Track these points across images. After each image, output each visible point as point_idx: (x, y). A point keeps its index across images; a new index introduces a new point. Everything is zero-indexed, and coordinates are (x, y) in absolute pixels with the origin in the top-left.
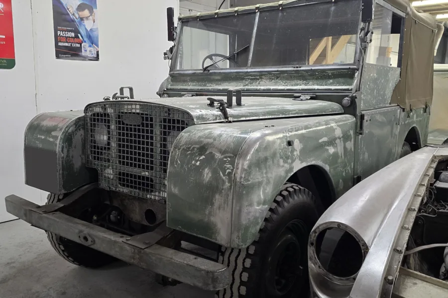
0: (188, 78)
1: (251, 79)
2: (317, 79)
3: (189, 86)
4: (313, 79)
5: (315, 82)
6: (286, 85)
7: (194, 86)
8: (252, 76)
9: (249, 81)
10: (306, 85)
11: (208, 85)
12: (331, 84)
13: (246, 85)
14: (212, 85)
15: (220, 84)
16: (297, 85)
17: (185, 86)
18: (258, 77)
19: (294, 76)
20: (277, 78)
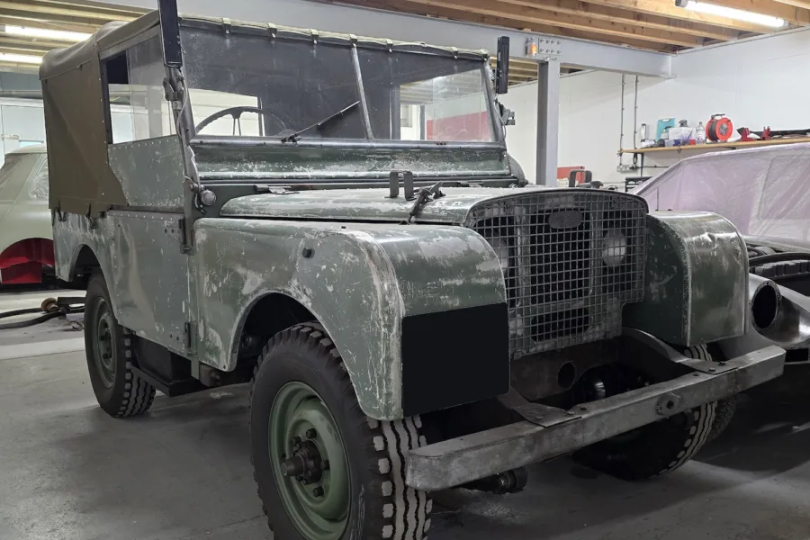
0: (242, 155)
1: (378, 159)
2: (466, 160)
3: (251, 171)
4: (462, 161)
5: (466, 164)
6: (433, 170)
7: (264, 170)
8: (378, 154)
9: (376, 162)
10: (456, 168)
11: (296, 169)
12: (483, 168)
13: (373, 169)
14: (306, 169)
15: (324, 168)
16: (445, 169)
17: (240, 170)
18: (389, 157)
19: (438, 157)
20: (417, 158)
